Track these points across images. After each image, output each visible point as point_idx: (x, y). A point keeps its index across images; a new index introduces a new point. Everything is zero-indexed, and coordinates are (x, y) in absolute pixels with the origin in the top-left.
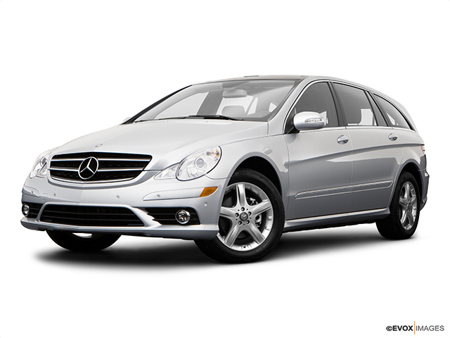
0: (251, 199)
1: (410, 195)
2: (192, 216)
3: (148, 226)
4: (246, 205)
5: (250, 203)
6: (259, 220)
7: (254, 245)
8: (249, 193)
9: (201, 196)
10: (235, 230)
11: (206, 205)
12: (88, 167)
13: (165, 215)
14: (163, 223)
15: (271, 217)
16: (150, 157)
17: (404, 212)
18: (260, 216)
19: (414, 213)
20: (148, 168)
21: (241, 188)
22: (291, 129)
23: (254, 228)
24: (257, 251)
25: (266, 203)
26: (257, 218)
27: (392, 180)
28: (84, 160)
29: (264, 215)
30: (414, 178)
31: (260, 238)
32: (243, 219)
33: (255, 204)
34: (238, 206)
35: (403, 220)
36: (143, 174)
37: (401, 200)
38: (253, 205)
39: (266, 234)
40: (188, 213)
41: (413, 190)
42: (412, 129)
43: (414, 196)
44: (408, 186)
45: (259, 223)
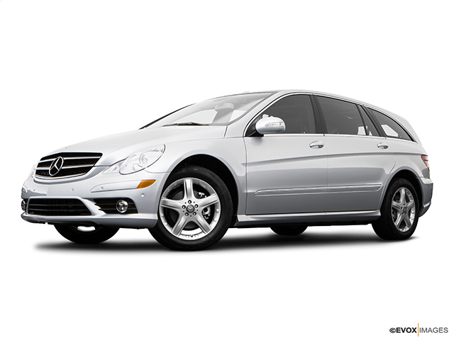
0: (200, 193)
1: (407, 200)
2: (129, 206)
3: (94, 215)
4: (193, 198)
5: (198, 197)
6: (207, 213)
8: (197, 188)
9: (138, 188)
11: (143, 196)
12: (55, 165)
13: (108, 204)
14: (108, 212)
15: (219, 210)
16: (100, 155)
17: (399, 215)
18: (209, 209)
19: (412, 216)
20: (97, 164)
21: (188, 182)
22: (253, 133)
23: (201, 220)
24: (203, 240)
25: (214, 198)
26: (206, 210)
27: (382, 184)
28: (54, 159)
29: (213, 207)
30: (410, 184)
31: (207, 229)
32: (190, 211)
33: (204, 197)
34: (186, 199)
35: (397, 223)
36: (93, 168)
37: (394, 203)
38: (201, 198)
39: (214, 224)
40: (126, 203)
41: (410, 195)
42: (413, 140)
43: (412, 201)
44: (403, 192)
45: (207, 215)
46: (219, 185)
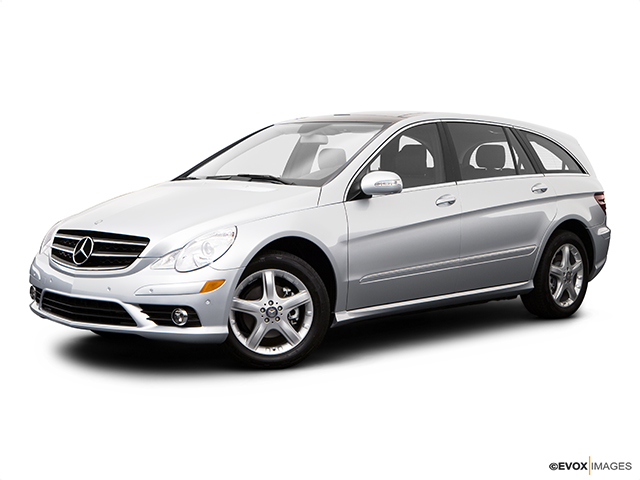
0: (285, 290)
1: (572, 261)
2: (189, 317)
3: (141, 326)
4: (276, 298)
5: (282, 295)
6: (294, 316)
7: (286, 348)
8: (280, 282)
9: (201, 291)
10: (260, 330)
11: (208, 303)
12: (82, 249)
13: (161, 313)
14: (160, 323)
15: (310, 312)
16: (147, 240)
17: (559, 284)
18: (297, 312)
19: (579, 283)
20: (143, 254)
21: (269, 276)
22: (357, 194)
23: (286, 327)
24: (290, 355)
25: (304, 296)
26: (293, 312)
27: (536, 245)
28: (80, 239)
29: (302, 309)
30: (577, 238)
31: (294, 339)
32: (272, 314)
33: (289, 295)
34: (265, 299)
35: (556, 296)
36: (137, 261)
37: (554, 268)
38: (287, 296)
39: (303, 333)
40: (185, 313)
41: (576, 254)
42: (584, 172)
43: (579, 262)
44: (567, 250)
45: (294, 320)
46: (311, 278)
